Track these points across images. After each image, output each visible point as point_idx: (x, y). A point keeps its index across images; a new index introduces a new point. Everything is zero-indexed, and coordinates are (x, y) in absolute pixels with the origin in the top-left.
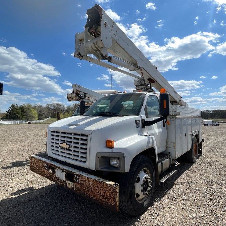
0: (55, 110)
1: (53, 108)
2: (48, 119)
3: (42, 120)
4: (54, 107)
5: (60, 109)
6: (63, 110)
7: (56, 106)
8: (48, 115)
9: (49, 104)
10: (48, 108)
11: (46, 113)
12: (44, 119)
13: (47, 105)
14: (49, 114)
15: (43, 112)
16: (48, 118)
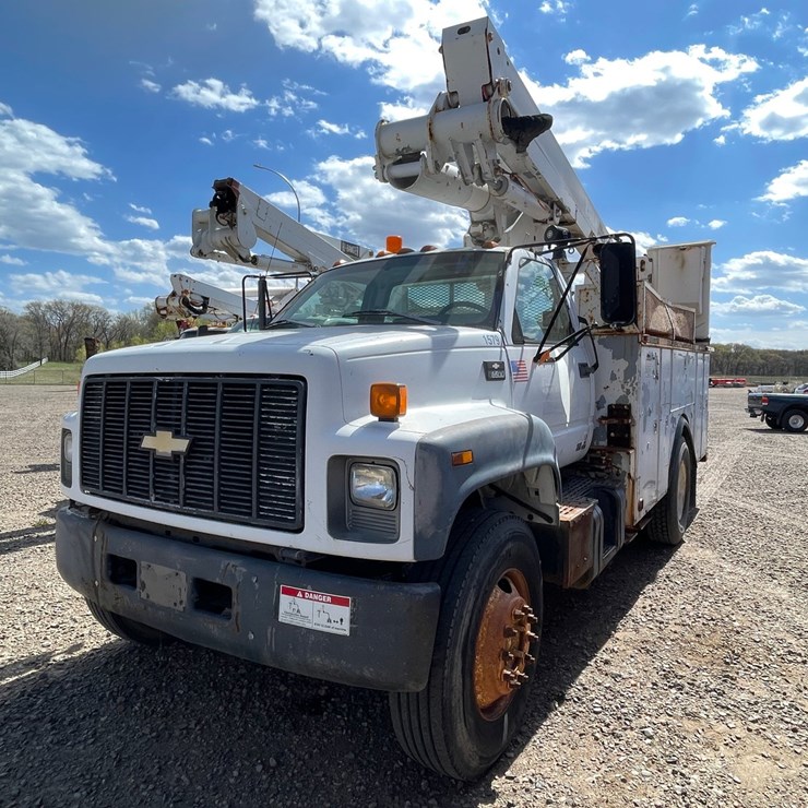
0: (67, 328)
1: (55, 321)
2: (36, 364)
3: (11, 369)
4: (63, 315)
5: (87, 325)
6: (100, 331)
7: (71, 313)
8: (35, 348)
9: (39, 305)
10: (36, 319)
11: (27, 342)
12: (19, 365)
13: (28, 307)
14: (39, 346)
15: (12, 336)
16: (35, 360)
